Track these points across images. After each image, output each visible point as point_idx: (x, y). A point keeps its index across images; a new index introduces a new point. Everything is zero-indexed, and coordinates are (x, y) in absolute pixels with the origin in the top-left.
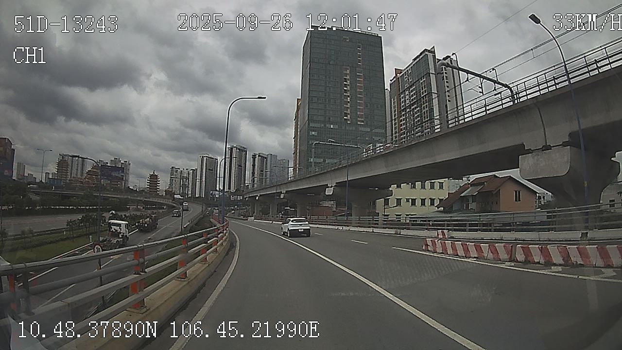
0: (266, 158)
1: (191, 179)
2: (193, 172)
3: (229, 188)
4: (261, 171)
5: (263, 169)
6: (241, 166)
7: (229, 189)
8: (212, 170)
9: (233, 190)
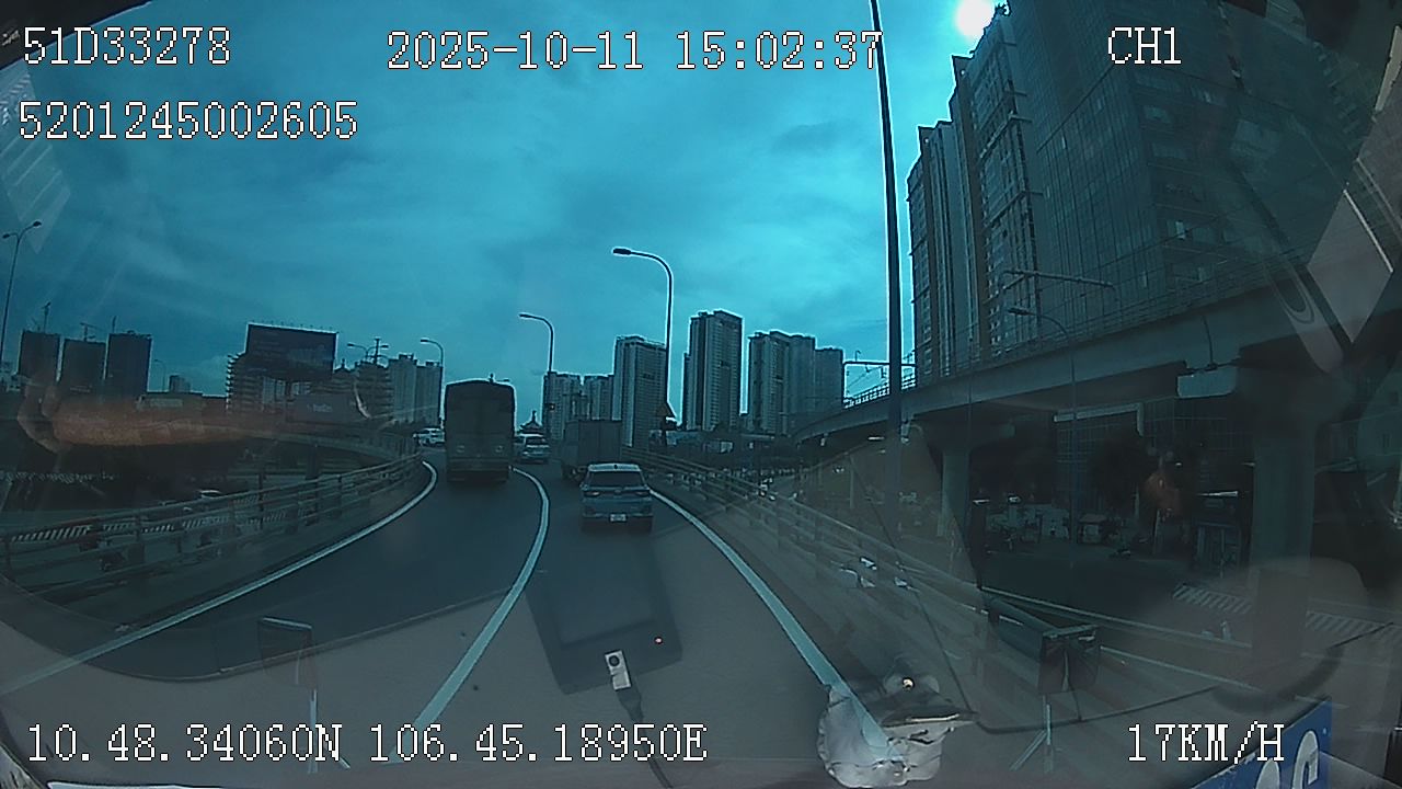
0: (788, 344)
1: (597, 401)
2: (603, 383)
3: (699, 422)
4: (778, 377)
5: (783, 372)
6: (727, 365)
7: (697, 424)
8: (653, 379)
9: (709, 425)
